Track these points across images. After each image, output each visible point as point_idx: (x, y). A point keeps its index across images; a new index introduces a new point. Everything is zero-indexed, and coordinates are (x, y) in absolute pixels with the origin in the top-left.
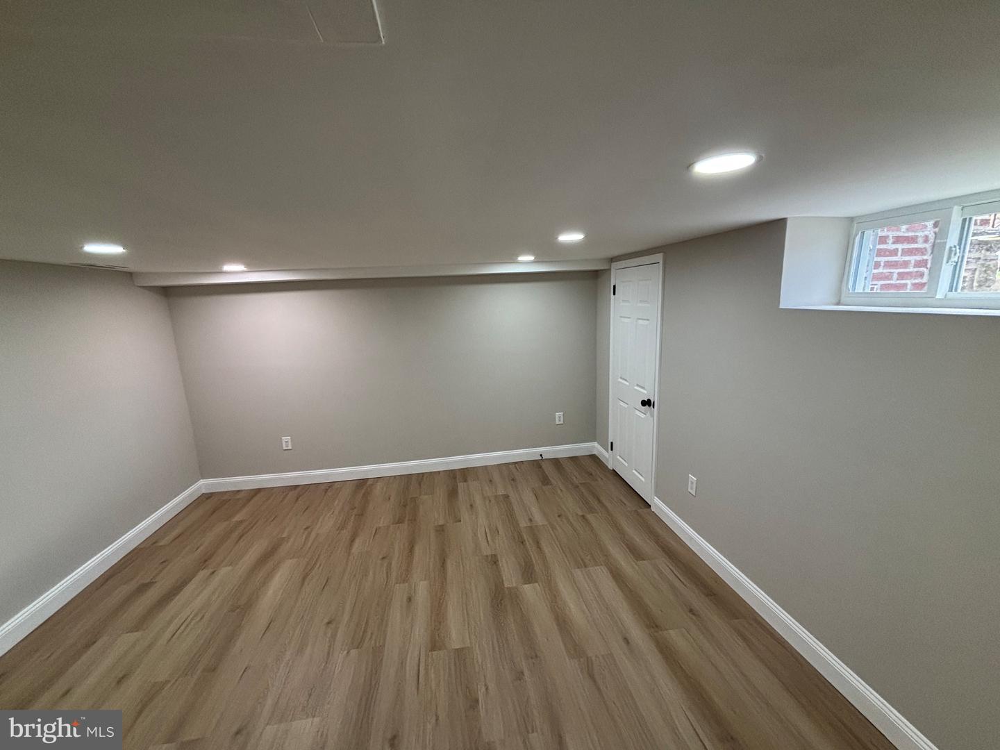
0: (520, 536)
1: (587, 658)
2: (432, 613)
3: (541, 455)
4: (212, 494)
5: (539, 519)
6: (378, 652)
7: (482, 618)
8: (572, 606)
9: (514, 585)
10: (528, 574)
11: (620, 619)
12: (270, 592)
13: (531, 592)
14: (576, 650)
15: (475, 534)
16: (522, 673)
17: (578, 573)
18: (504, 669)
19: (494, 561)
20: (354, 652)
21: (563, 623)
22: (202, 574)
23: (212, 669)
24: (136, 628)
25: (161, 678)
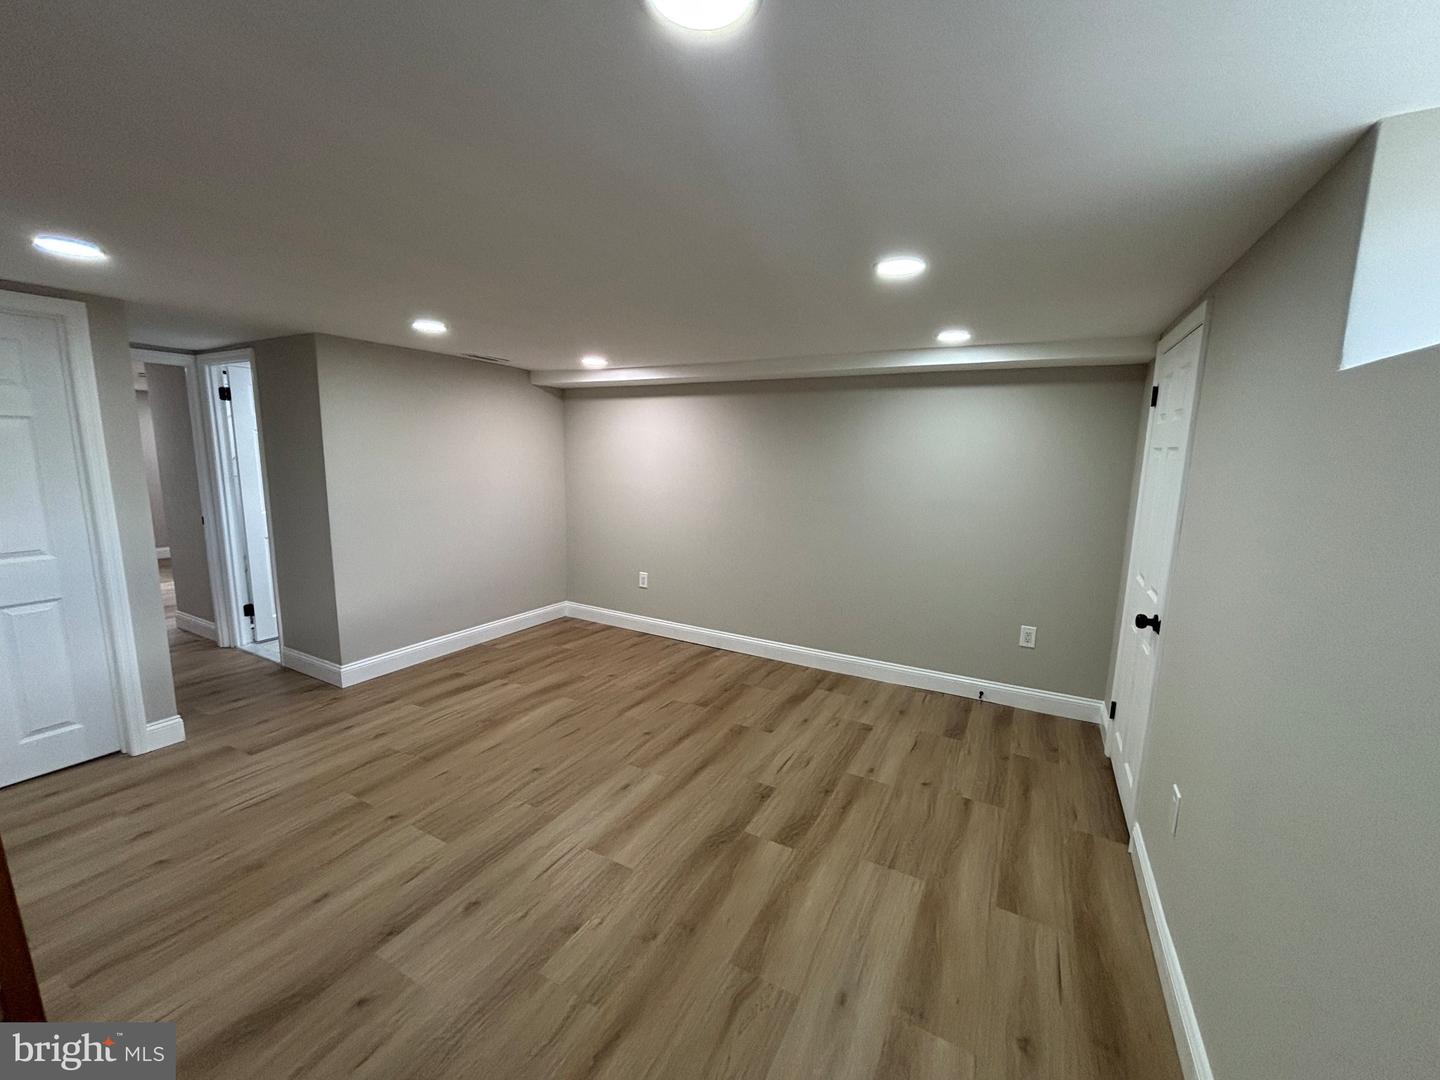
0: (833, 783)
1: (756, 978)
2: (632, 812)
3: (981, 693)
4: (573, 619)
5: (887, 774)
6: (548, 819)
7: (678, 849)
8: (809, 903)
9: (759, 835)
10: (789, 835)
11: (865, 964)
12: (524, 719)
13: (771, 857)
14: (752, 960)
15: (774, 754)
16: (655, 937)
17: (868, 869)
18: (640, 916)
19: (765, 794)
20: (527, 807)
21: (772, 915)
22: (499, 682)
23: (427, 760)
24: (421, 704)
25: (396, 748)
